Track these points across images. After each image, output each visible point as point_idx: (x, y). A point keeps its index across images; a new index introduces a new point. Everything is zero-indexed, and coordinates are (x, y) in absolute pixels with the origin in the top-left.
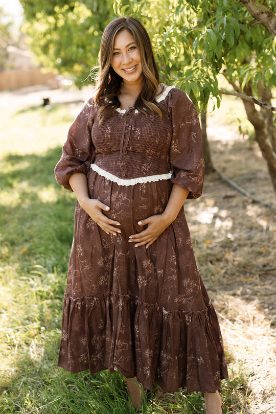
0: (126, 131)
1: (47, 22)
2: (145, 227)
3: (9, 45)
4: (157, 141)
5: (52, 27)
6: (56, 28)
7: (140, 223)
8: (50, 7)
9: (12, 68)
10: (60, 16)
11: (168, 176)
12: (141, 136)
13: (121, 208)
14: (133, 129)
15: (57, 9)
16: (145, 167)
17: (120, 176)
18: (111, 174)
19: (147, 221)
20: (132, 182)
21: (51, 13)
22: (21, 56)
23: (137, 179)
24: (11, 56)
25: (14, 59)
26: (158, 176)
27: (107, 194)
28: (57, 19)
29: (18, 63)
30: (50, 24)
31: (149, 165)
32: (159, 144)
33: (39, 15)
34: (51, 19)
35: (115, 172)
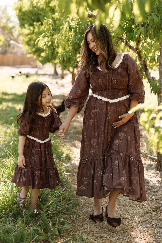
0: (109, 80)
1: (29, 29)
2: (121, 119)
3: (11, 39)
4: (124, 83)
5: (32, 32)
6: (33, 32)
7: (120, 117)
8: (31, 22)
9: (11, 53)
10: (36, 27)
11: (128, 96)
12: (116, 81)
13: (112, 113)
14: (112, 79)
15: (35, 23)
16: (121, 93)
17: (110, 98)
18: (105, 98)
19: (123, 116)
20: (116, 100)
21: (32, 25)
22: (17, 47)
23: (118, 99)
24: (12, 46)
25: (13, 48)
26: (126, 96)
27: (104, 107)
28: (34, 28)
29: (15, 50)
30: (31, 30)
31: (122, 92)
32: (125, 84)
33: (26, 25)
34: (32, 28)
35: (107, 97)
